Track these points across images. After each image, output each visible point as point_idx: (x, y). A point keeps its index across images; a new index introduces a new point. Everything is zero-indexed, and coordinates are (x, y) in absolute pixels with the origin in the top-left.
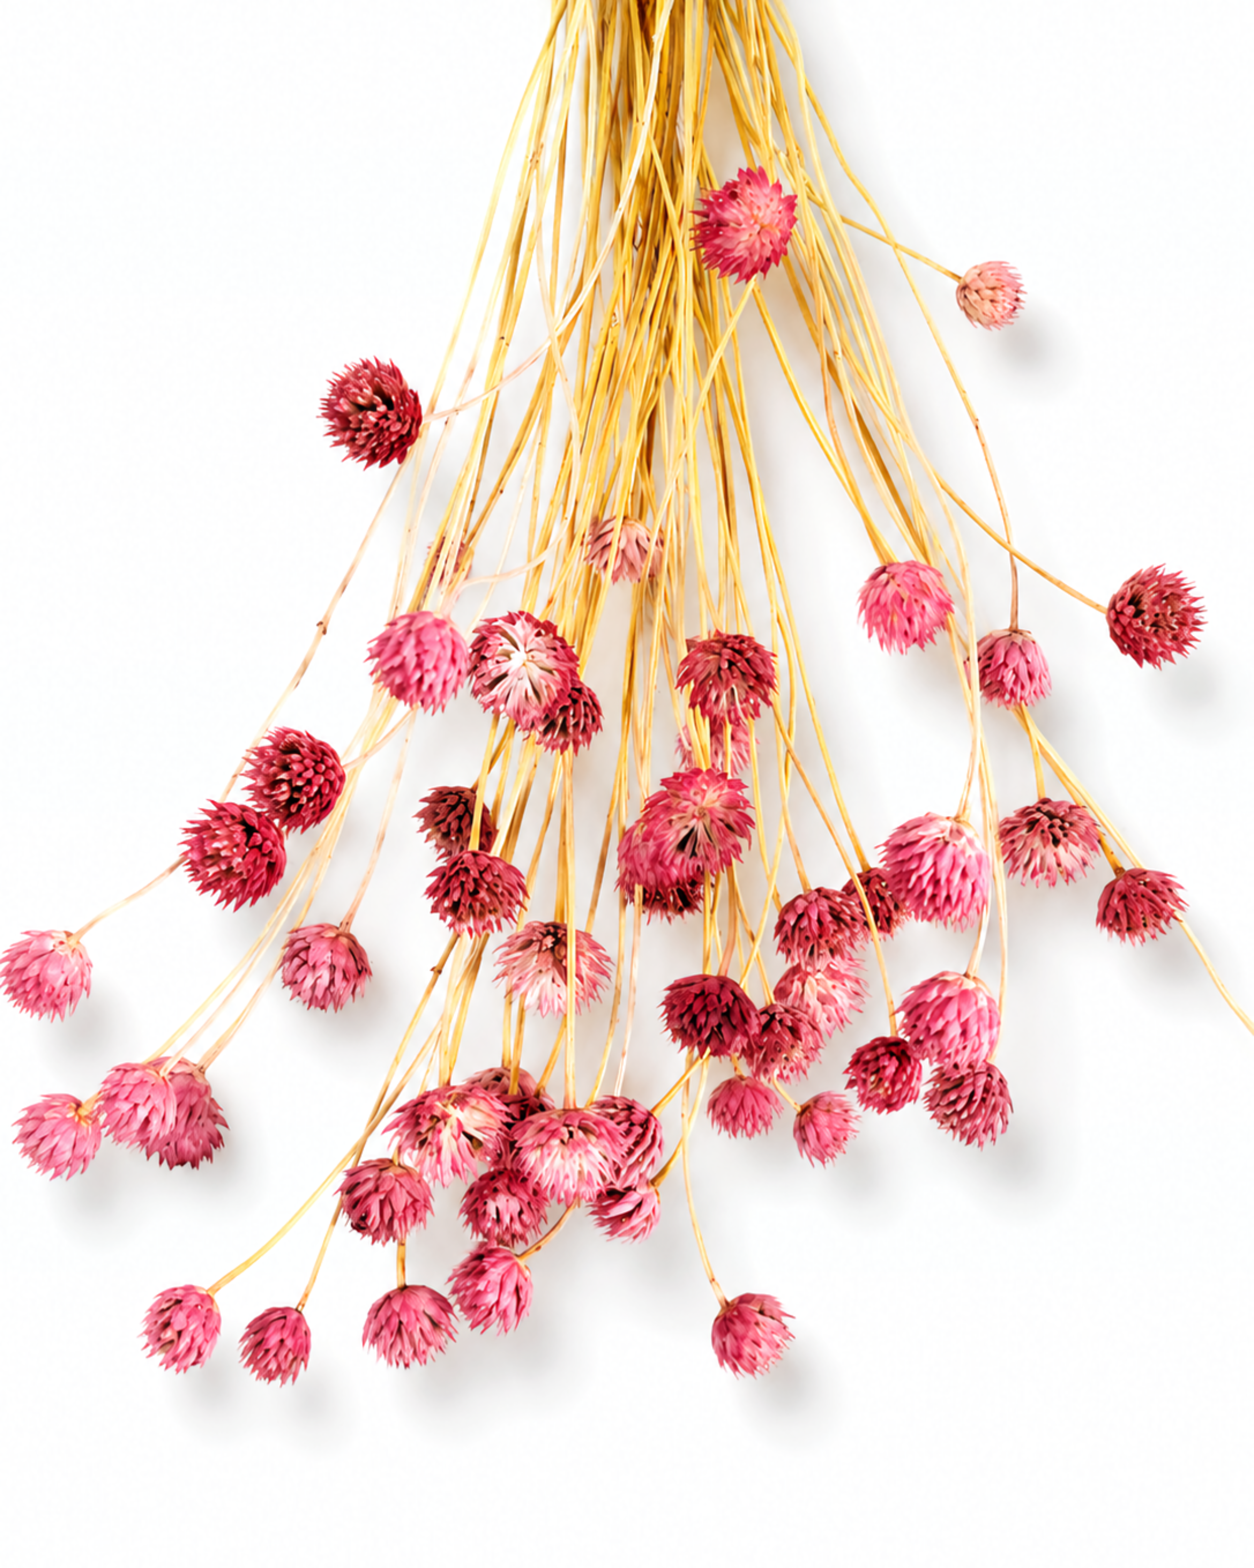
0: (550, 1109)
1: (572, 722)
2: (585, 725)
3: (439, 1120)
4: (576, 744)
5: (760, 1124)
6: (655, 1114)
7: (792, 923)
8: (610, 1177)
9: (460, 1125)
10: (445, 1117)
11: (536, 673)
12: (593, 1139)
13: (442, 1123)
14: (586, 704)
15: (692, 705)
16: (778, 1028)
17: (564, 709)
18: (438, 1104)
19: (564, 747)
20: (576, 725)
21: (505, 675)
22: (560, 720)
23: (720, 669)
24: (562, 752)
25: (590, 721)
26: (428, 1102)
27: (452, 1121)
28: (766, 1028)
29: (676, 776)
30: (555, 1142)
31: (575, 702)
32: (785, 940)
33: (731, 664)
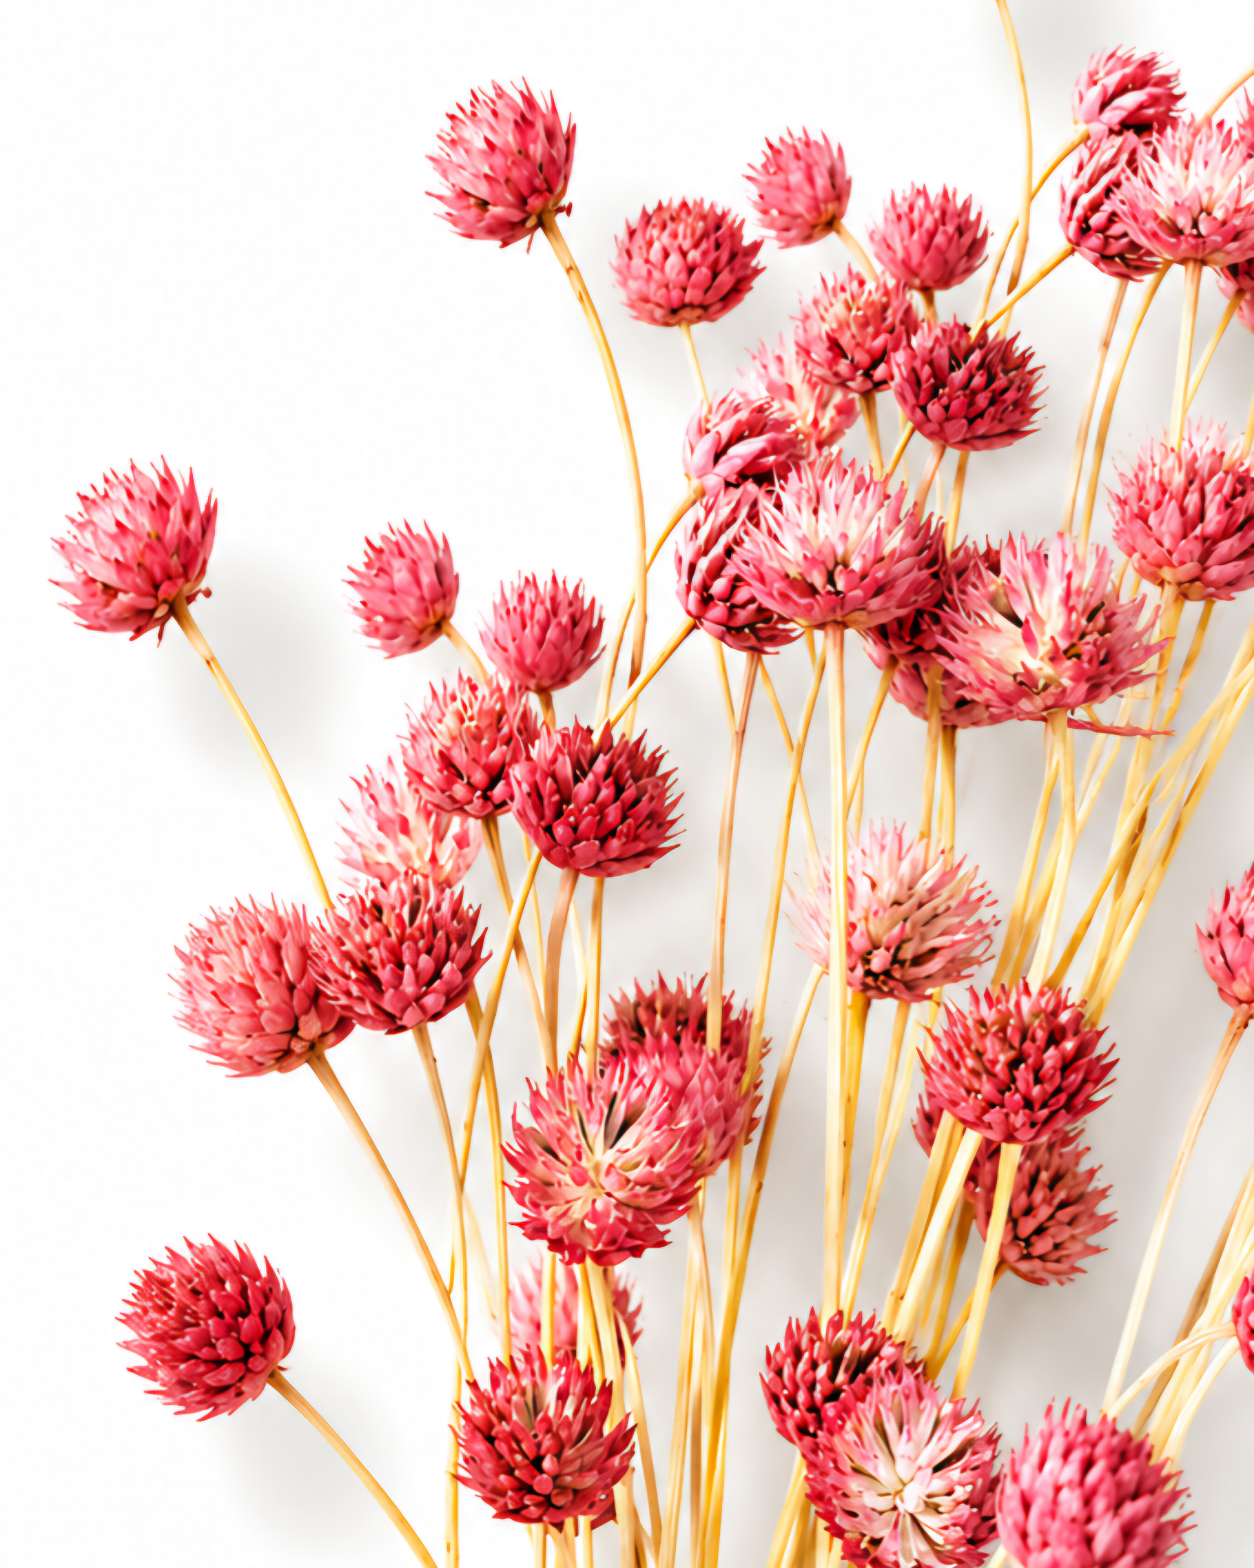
0: (869, 629)
1: (822, 1371)
2: (795, 1365)
3: (1066, 652)
4: (814, 1327)
5: (513, 602)
6: (690, 620)
7: (448, 968)
8: (766, 505)
9: (1029, 639)
10: (1054, 657)
11: (882, 1469)
12: (793, 572)
13: (1063, 644)
14: (794, 1404)
15: (607, 1390)
16: (479, 777)
17: (833, 1395)
18: (1066, 682)
19: (836, 1324)
20: (814, 1365)
21: (937, 1469)
22: (841, 1377)
23: (558, 1455)
24: (840, 1313)
25: (786, 1372)
26: (1084, 687)
27: (1044, 648)
28: (497, 774)
29: (637, 1252)
30: (856, 565)
31: (813, 1408)
32: (463, 938)
33: (536, 1463)
